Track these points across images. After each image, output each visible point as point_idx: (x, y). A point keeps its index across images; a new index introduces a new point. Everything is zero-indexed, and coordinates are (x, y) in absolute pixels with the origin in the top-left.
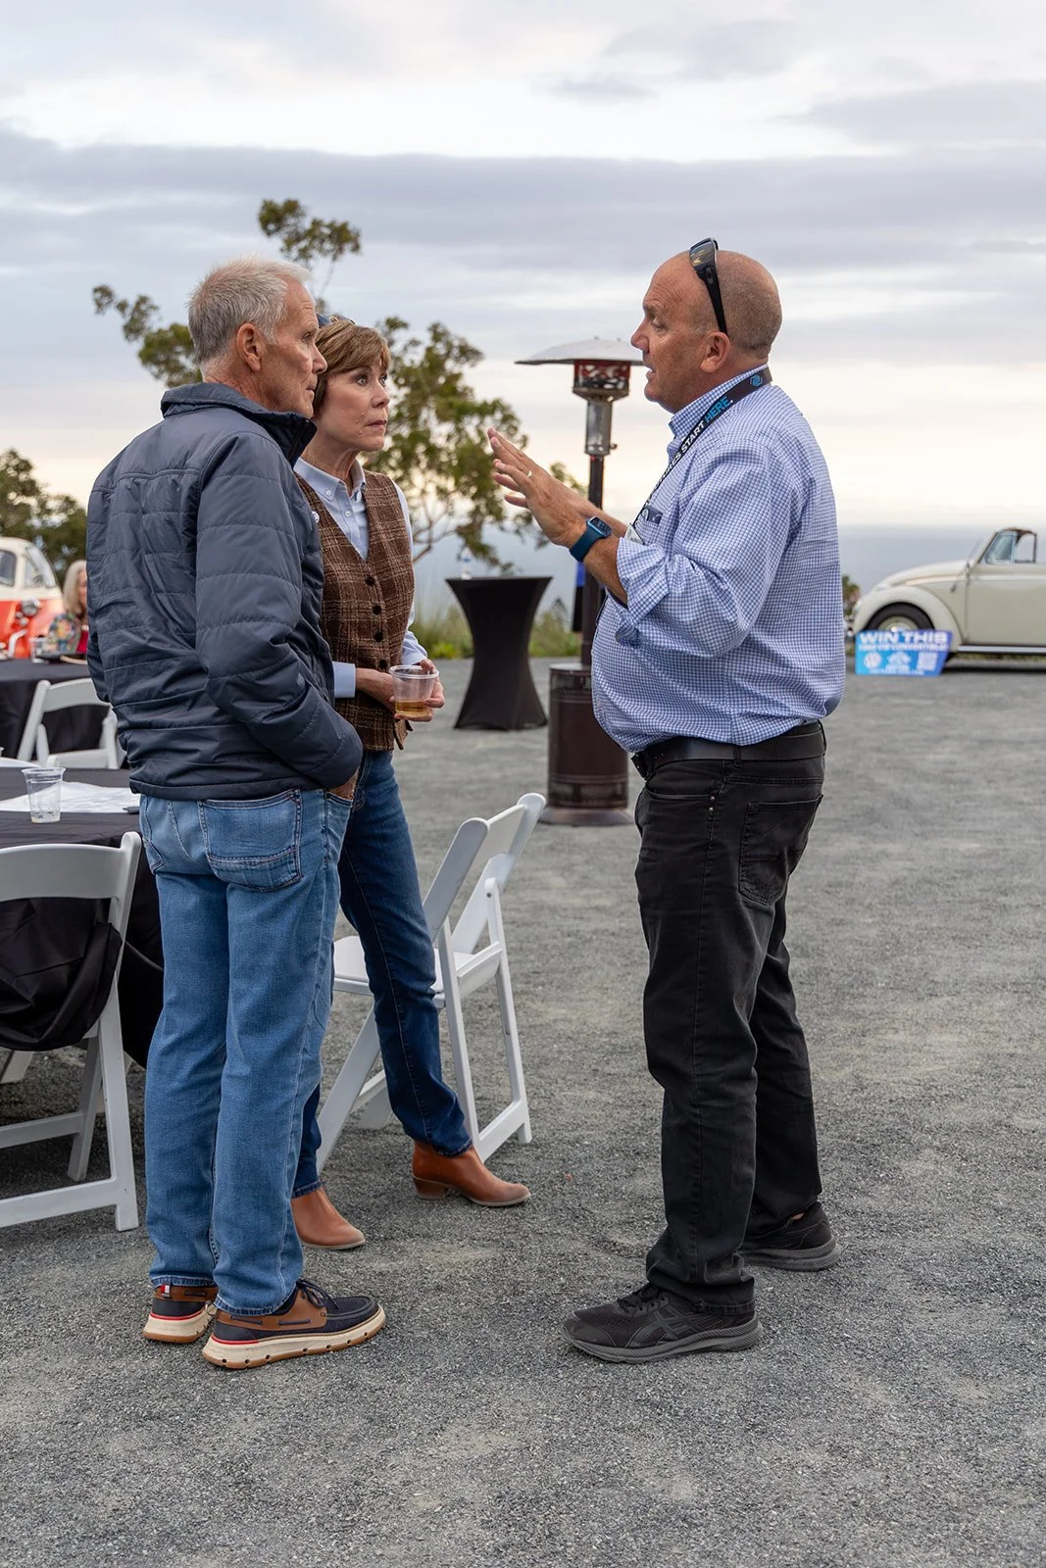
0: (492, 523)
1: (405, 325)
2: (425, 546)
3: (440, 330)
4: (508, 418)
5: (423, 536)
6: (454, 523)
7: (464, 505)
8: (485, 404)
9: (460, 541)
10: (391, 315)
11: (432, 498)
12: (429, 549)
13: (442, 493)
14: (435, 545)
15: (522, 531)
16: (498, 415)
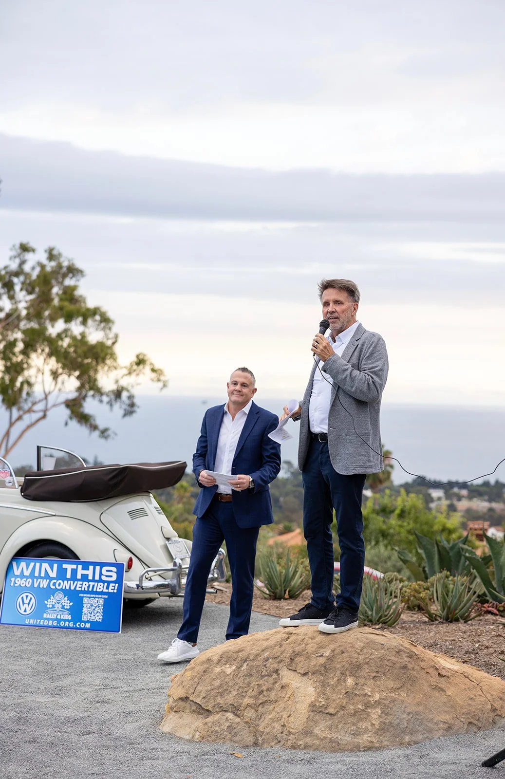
0: (93, 396)
1: (33, 250)
2: (41, 414)
3: (55, 252)
4: (106, 320)
5: (40, 407)
6: (63, 398)
7: (70, 384)
8: (88, 310)
9: (67, 412)
10: (25, 241)
11: (48, 378)
12: (44, 416)
13: (55, 375)
14: (48, 413)
15: (113, 402)
16: (98, 318)
